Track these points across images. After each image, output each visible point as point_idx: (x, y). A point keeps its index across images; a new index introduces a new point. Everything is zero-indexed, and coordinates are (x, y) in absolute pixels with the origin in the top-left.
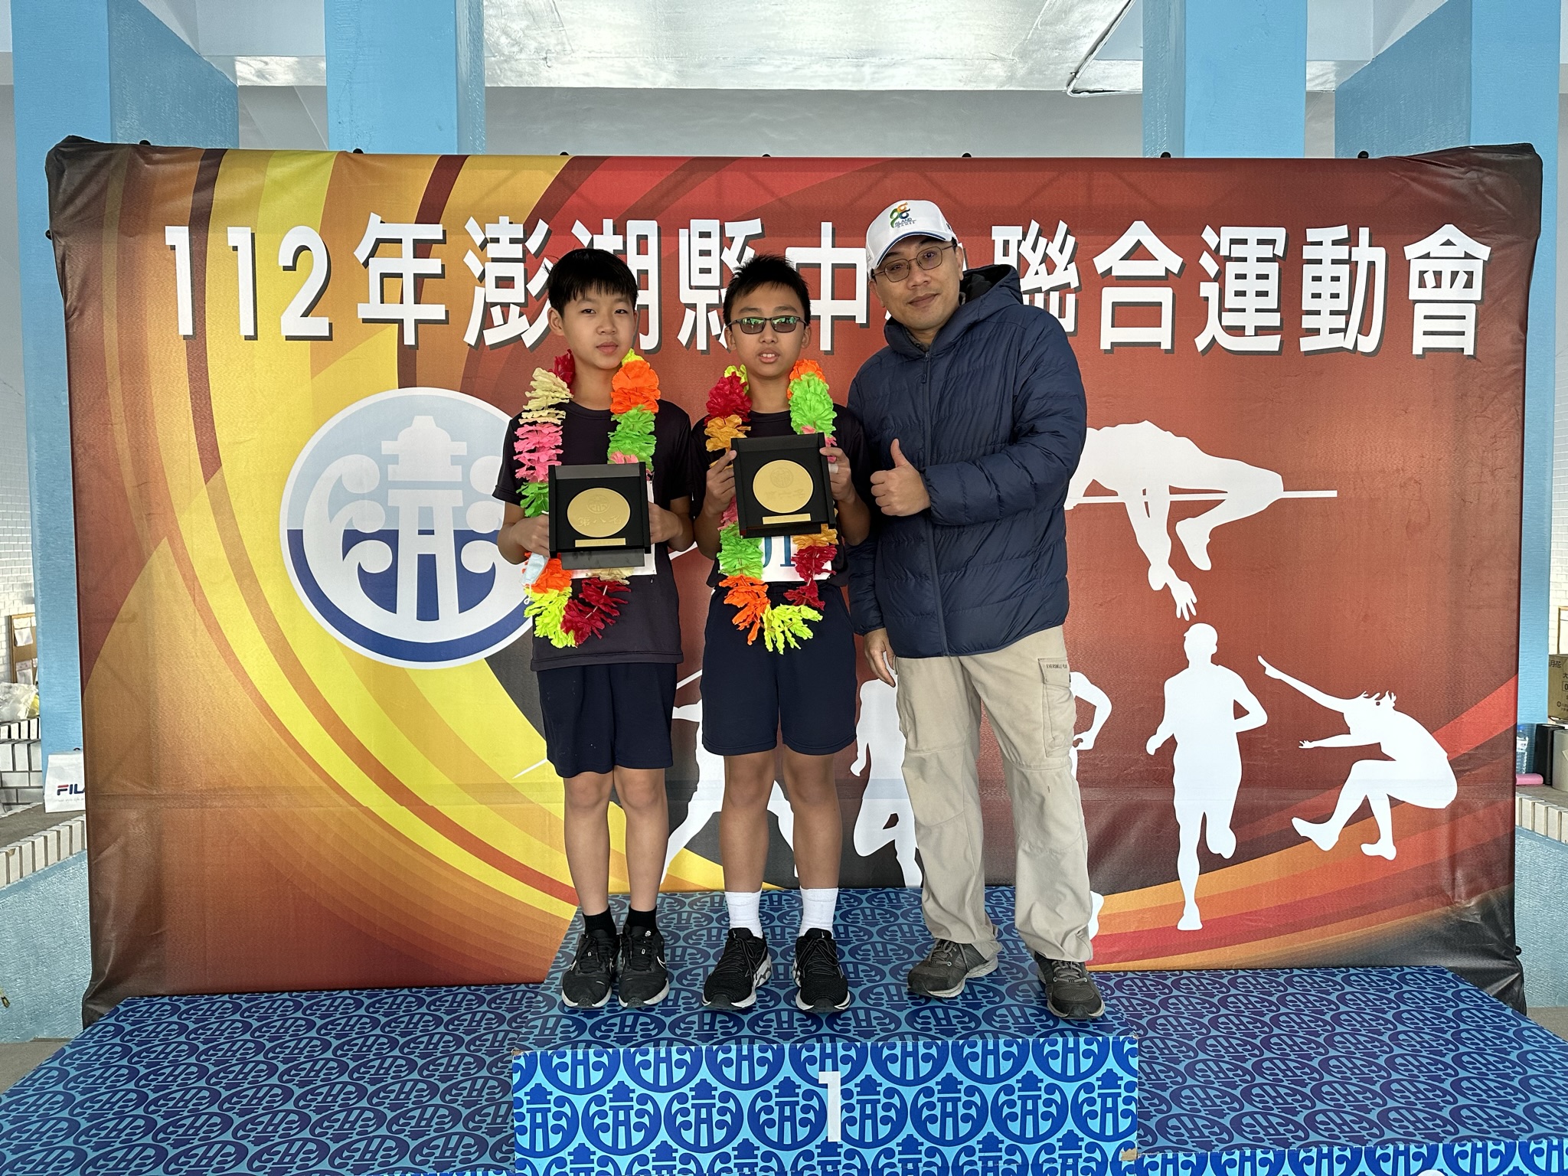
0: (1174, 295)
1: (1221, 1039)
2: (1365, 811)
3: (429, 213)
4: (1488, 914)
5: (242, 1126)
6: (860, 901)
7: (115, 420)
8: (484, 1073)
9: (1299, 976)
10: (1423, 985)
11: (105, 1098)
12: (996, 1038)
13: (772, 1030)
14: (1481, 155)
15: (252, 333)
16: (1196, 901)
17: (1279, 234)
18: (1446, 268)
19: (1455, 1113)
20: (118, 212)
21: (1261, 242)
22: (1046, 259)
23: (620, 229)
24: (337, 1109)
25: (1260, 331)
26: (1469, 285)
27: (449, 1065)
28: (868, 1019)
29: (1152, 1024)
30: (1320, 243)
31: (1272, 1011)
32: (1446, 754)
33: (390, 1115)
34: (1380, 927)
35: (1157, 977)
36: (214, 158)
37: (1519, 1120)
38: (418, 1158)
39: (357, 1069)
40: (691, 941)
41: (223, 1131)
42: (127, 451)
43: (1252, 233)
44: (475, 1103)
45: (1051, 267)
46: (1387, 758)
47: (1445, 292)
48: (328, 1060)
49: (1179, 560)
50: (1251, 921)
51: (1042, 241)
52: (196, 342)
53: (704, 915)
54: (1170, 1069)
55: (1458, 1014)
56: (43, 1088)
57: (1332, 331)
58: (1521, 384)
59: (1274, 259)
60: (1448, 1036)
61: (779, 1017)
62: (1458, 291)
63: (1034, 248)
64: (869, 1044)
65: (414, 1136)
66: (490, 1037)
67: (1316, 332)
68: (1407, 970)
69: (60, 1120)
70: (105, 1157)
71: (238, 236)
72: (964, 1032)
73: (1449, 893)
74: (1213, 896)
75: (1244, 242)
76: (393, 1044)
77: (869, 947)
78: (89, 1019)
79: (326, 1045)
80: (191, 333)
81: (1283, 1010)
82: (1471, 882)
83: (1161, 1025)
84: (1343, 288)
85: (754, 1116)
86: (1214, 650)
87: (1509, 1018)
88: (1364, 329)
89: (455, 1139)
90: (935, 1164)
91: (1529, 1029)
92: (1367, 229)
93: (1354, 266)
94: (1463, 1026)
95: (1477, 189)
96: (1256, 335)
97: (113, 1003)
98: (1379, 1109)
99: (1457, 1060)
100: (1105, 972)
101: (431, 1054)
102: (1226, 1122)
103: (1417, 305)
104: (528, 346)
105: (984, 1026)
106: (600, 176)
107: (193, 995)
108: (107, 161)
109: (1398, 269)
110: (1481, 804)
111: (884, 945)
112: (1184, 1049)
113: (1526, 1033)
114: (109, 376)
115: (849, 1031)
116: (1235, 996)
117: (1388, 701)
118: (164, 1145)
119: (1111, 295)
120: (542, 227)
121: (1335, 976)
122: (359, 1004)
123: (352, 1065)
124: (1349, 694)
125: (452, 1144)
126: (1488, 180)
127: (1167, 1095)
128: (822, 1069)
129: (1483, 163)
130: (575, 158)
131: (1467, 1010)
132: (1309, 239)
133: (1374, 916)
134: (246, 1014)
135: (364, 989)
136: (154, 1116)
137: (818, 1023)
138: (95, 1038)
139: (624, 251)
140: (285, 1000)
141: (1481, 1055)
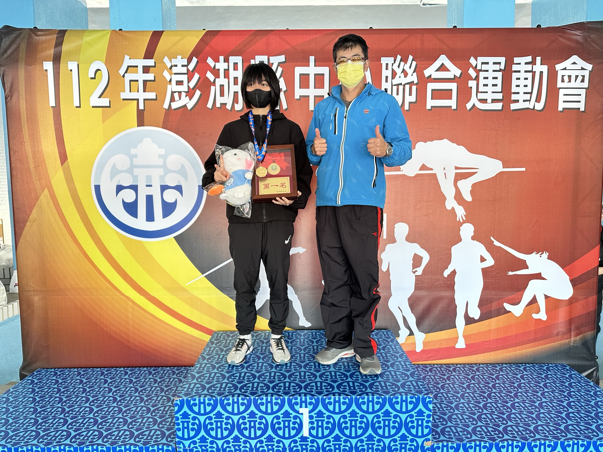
0: (457, 86)
1: (471, 394)
2: (534, 301)
3: (149, 55)
4: (585, 343)
5: (71, 424)
7: (25, 141)
9: (505, 367)
10: (557, 372)
11: (21, 410)
12: (373, 395)
13: (281, 391)
14: (589, 25)
15: (79, 105)
16: (464, 336)
17: (502, 60)
18: (573, 74)
19: (566, 428)
20: (24, 56)
21: (494, 63)
22: (404, 71)
23: (226, 60)
24: (109, 417)
25: (494, 101)
26: (583, 81)
27: (156, 400)
28: (321, 386)
29: (443, 387)
30: (520, 64)
31: (493, 382)
32: (569, 277)
33: (129, 421)
34: (539, 348)
35: (447, 367)
36: (62, 33)
37: (593, 431)
38: (137, 439)
39: (120, 401)
41: (63, 426)
42: (31, 153)
43: (491, 60)
44: (164, 416)
45: (406, 75)
46: (544, 279)
47: (573, 84)
48: (110, 397)
49: (459, 197)
50: (486, 344)
51: (402, 63)
52: (57, 110)
54: (448, 406)
55: (570, 385)
57: (524, 101)
59: (500, 70)
60: (566, 394)
61: (285, 385)
62: (578, 84)
63: (399, 67)
65: (137, 430)
67: (517, 101)
68: (550, 365)
70: (16, 435)
71: (72, 65)
72: (360, 393)
73: (568, 334)
74: (470, 334)
75: (488, 63)
76: (137, 390)
78: (22, 377)
79: (110, 390)
80: (54, 105)
81: (498, 381)
82: (578, 329)
83: (446, 387)
84: (529, 82)
85: (273, 425)
86: (473, 234)
87: (592, 386)
88: (538, 100)
89: (153, 431)
90: (347, 446)
91: (600, 391)
92: (540, 58)
93: (534, 73)
94: (572, 390)
95: (587, 40)
96: (492, 103)
97: (32, 372)
98: (534, 425)
99: (569, 404)
100: (425, 364)
101: (150, 395)
102: (470, 430)
103: (560, 90)
104: (189, 109)
105: (369, 390)
106: (218, 39)
107: (64, 368)
108: (20, 35)
109: (553, 75)
110: (582, 298)
112: (455, 398)
113: (598, 393)
114: (22, 123)
115: (313, 391)
116: (478, 375)
117: (545, 255)
118: (39, 431)
119: (431, 86)
120: (195, 60)
121: (520, 367)
122: (126, 373)
123: (119, 399)
124: (529, 252)
125: (151, 434)
127: (446, 417)
128: (301, 407)
129: (590, 29)
130: (208, 31)
131: (574, 383)
132: (515, 62)
133: (537, 343)
134: (82, 377)
135: (129, 367)
136: (38, 418)
137: (300, 387)
138: (23, 385)
139: (228, 70)
140: (98, 371)
141: (579, 402)
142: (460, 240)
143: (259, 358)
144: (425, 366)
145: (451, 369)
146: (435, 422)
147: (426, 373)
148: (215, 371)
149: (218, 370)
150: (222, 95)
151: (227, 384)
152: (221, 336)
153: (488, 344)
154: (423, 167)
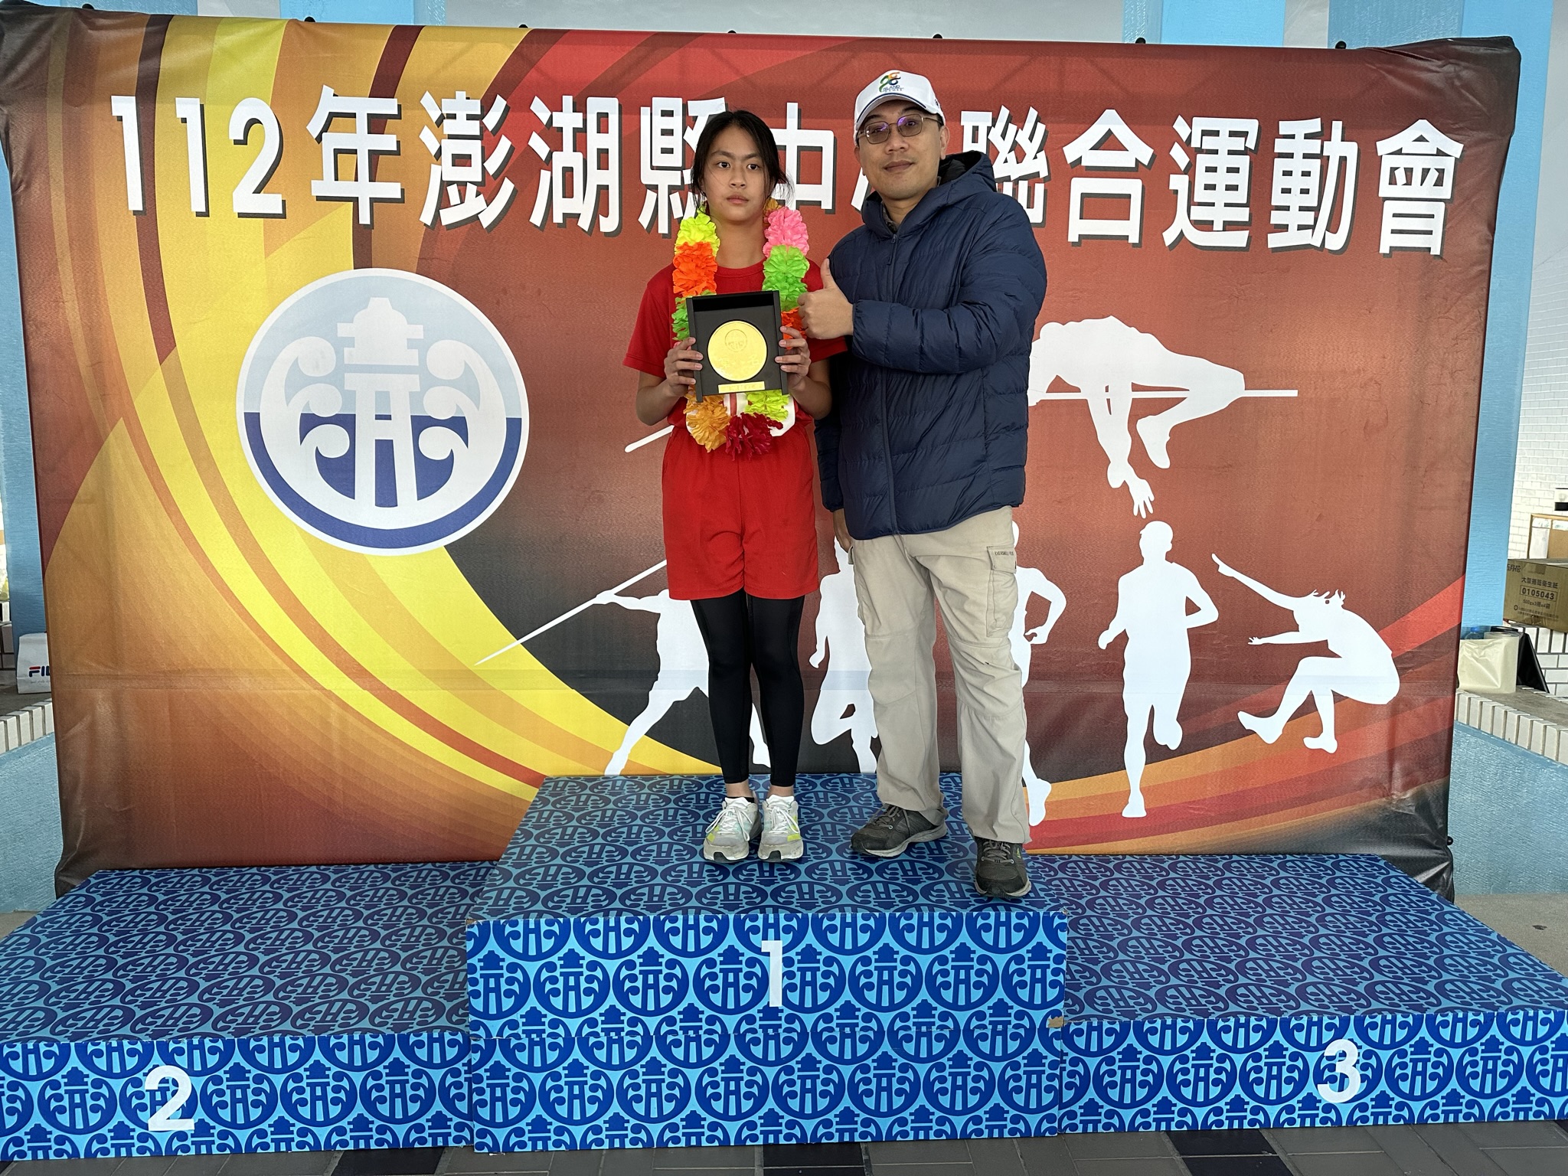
0: (1143, 187)
1: (1156, 919)
2: (1309, 706)
3: (384, 86)
4: (1423, 806)
5: (208, 990)
6: (815, 785)
7: (66, 297)
8: (445, 943)
9: (1238, 862)
10: (1355, 871)
11: (75, 963)
12: (931, 910)
13: (718, 901)
14: (1459, 47)
15: (204, 210)
16: (1142, 790)
17: (1251, 126)
18: (1418, 165)
19: (1371, 989)
20: (62, 80)
21: (1233, 134)
22: (1015, 147)
23: (580, 107)
24: (300, 974)
25: (1229, 226)
26: (1439, 182)
27: (411, 935)
28: (811, 892)
29: (1091, 904)
30: (1292, 137)
31: (1208, 893)
32: (1388, 652)
33: (352, 981)
34: (1318, 816)
35: (1101, 860)
36: (160, 24)
37: (1429, 994)
38: (378, 1020)
39: (321, 939)
40: (647, 820)
41: (189, 994)
42: (80, 329)
43: (1225, 125)
44: (435, 970)
45: (1020, 156)
46: (1335, 655)
47: (1415, 190)
48: (293, 930)
49: (1139, 458)
50: (1195, 809)
51: (1012, 128)
52: (147, 219)
53: (661, 797)
54: (1103, 945)
55: (1385, 899)
56: (15, 954)
57: (1301, 228)
58: (1485, 285)
59: (1246, 152)
60: (1373, 919)
61: (726, 890)
62: (1428, 190)
63: (1003, 136)
64: (810, 915)
65: (374, 1000)
66: (452, 910)
67: (1284, 228)
68: (1341, 857)
69: (31, 983)
70: (74, 1017)
71: (187, 107)
72: (901, 905)
73: (1386, 785)
74: (1158, 785)
75: (1216, 133)
76: (358, 915)
77: (819, 827)
78: (61, 889)
79: (292, 917)
80: (141, 209)
81: (1218, 892)
82: (1408, 775)
83: (1099, 904)
84: (1313, 183)
85: (699, 981)
86: (1169, 547)
87: (1433, 903)
88: (1333, 226)
89: (413, 1003)
90: (871, 1029)
91: (1450, 913)
92: (1340, 123)
93: (1325, 161)
95: (1453, 83)
96: (1224, 230)
97: (85, 876)
98: (1298, 984)
99: (1379, 941)
100: (1050, 855)
101: (394, 926)
102: (1151, 993)
103: (1387, 202)
104: (485, 226)
105: (921, 900)
106: (559, 50)
107: (163, 868)
108: (47, 25)
109: (1369, 164)
110: (1421, 700)
111: (833, 826)
112: (1119, 927)
113: (1448, 916)
114: (58, 251)
115: (792, 903)
116: (1173, 879)
117: (1338, 600)
118: (131, 1006)
119: (1080, 186)
120: (500, 104)
121: (1272, 862)
122: (325, 879)
123: (317, 934)
125: (410, 1008)
126: (1465, 74)
127: (1098, 968)
128: (765, 938)
129: (1460, 57)
130: (534, 31)
131: (1395, 895)
132: (1281, 132)
133: (1313, 806)
134: (215, 887)
135: (332, 865)
136: (123, 980)
137: (763, 895)
138: (67, 908)
139: (584, 130)
140: (253, 874)
141: (1402, 936)
142: (1139, 561)
143: (661, 834)
144: (1051, 859)
145: (1111, 866)
146: (1073, 978)
147: (1052, 873)
148: (558, 861)
149: (564, 858)
150: (568, 193)
151: (589, 888)
152: (564, 786)
153: (1198, 809)
154: (1058, 385)
